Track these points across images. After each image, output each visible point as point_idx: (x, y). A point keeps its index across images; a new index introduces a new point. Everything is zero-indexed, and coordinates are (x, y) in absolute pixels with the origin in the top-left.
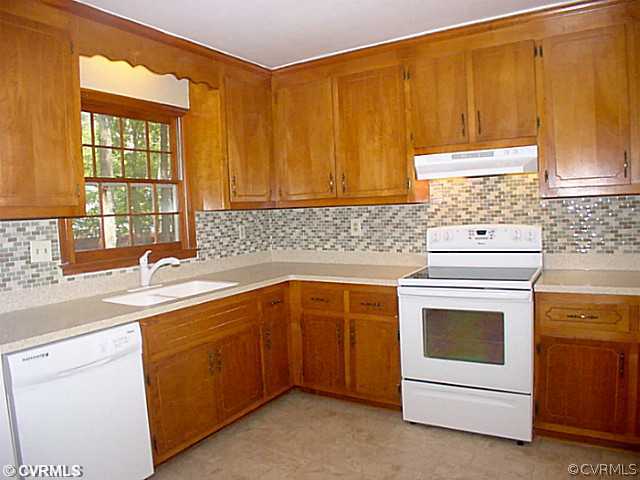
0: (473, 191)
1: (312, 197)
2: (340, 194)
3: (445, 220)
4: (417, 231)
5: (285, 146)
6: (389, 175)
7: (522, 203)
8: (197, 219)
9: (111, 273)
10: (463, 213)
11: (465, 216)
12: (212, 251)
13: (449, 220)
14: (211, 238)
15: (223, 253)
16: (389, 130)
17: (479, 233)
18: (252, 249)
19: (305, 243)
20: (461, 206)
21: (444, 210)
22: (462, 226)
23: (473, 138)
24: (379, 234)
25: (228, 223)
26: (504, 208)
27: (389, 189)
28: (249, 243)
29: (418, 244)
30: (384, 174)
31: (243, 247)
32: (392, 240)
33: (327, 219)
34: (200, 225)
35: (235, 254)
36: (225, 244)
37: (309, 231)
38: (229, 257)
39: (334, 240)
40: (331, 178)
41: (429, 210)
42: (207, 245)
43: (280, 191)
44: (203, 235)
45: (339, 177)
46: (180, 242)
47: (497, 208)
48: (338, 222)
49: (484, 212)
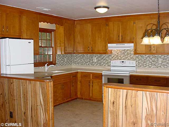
0: (122, 52)
1: (84, 52)
2: (91, 52)
3: (115, 59)
4: (109, 61)
5: (78, 39)
6: (102, 48)
7: (132, 55)
8: (56, 56)
9: (39, 68)
10: (119, 57)
11: (120, 58)
12: (59, 64)
13: (116, 59)
14: (59, 61)
15: (61, 65)
16: (103, 37)
17: (122, 62)
18: (68, 64)
19: (81, 63)
20: (119, 55)
21: (115, 56)
22: (119, 60)
23: (121, 41)
24: (100, 61)
25: (63, 57)
26: (128, 56)
27: (102, 51)
28: (67, 63)
29: (109, 64)
30: (101, 48)
31: (66, 63)
32: (103, 63)
33: (87, 57)
34: (57, 58)
35: (64, 65)
36: (62, 62)
37: (83, 60)
38: (63, 66)
39: (89, 63)
40: (89, 48)
41: (112, 56)
42: (58, 63)
43: (76, 50)
44: (57, 60)
45: (91, 48)
46: (52, 62)
47: (127, 56)
48: (90, 58)
49: (124, 57)
